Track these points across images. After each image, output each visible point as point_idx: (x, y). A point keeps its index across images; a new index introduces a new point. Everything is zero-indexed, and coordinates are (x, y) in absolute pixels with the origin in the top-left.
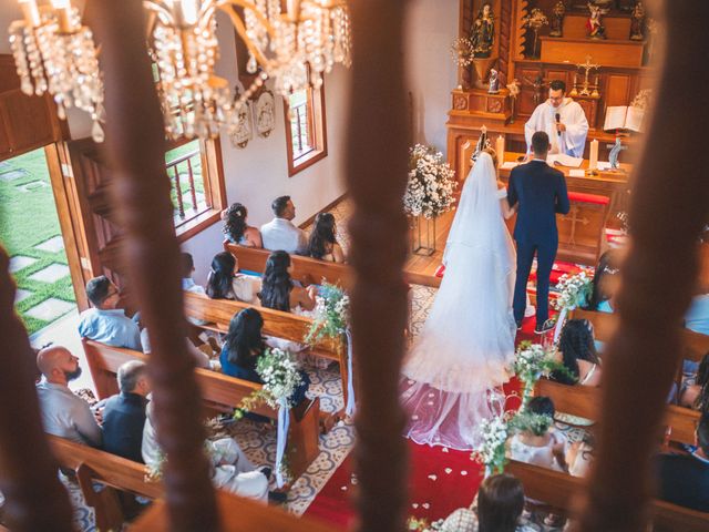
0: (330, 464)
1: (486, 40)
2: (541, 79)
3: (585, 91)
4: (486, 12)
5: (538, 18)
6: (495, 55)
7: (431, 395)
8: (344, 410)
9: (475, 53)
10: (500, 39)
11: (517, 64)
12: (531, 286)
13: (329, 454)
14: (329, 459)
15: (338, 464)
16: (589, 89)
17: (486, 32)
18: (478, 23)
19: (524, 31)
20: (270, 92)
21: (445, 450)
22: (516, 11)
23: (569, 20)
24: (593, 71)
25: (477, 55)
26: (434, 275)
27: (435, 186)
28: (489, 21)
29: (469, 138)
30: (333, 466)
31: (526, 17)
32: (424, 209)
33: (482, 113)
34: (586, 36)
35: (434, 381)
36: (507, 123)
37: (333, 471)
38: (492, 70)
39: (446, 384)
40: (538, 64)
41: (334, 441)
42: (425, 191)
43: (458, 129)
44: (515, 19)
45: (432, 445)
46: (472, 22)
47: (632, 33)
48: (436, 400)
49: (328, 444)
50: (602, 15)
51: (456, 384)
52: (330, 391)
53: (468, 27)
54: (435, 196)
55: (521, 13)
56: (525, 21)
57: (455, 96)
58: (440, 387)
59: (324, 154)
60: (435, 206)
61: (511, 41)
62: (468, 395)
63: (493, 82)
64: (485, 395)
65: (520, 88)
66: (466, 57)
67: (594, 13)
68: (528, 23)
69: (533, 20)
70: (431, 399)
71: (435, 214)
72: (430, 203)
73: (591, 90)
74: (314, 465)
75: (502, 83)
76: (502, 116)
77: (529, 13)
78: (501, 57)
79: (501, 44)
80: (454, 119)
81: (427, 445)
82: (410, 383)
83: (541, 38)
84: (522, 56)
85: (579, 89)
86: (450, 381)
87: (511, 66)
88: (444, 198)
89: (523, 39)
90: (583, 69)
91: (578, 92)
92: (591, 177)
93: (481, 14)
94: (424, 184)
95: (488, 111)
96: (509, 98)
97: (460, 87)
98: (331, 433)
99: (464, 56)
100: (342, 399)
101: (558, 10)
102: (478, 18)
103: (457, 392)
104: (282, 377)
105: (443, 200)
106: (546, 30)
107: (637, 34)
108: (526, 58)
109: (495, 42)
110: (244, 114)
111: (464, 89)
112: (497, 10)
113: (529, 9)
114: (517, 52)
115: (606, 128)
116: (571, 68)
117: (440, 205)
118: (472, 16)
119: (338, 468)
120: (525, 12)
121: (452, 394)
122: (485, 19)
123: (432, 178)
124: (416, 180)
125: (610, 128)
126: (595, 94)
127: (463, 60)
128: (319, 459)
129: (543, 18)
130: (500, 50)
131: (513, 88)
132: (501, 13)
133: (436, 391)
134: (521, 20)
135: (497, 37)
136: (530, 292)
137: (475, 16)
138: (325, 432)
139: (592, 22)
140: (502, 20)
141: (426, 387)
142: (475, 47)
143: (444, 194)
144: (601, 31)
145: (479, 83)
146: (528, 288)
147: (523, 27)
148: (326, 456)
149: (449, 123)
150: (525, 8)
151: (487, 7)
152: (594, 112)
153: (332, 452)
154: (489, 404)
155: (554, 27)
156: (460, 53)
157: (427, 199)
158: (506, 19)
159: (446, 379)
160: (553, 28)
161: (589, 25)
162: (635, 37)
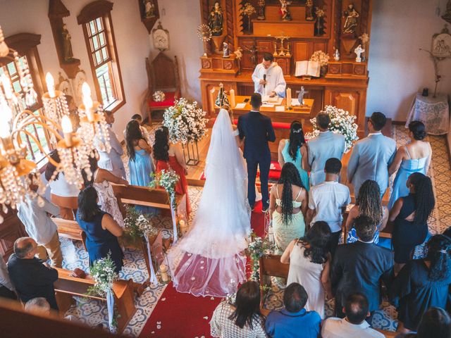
0: (143, 317)
1: (218, 24)
2: (254, 47)
3: (282, 53)
4: (216, 7)
5: (249, 9)
6: (225, 33)
7: (202, 262)
8: (149, 279)
9: (212, 33)
10: (227, 23)
11: (239, 38)
12: (258, 181)
13: (142, 310)
14: (142, 314)
15: (148, 317)
16: (284, 51)
17: (218, 19)
18: (213, 14)
19: (241, 17)
20: (82, 71)
21: (212, 298)
22: (235, 6)
23: (268, 8)
24: (285, 40)
25: (214, 34)
26: (199, 179)
27: (194, 124)
28: (219, 13)
29: (214, 86)
30: (145, 317)
31: (242, 9)
32: (189, 139)
33: (221, 70)
34: (279, 19)
35: (203, 252)
36: (236, 75)
37: (145, 321)
38: (224, 43)
39: (210, 254)
40: (252, 38)
41: (145, 301)
42: (188, 128)
43: (207, 81)
44: (235, 10)
45: (204, 296)
46: (209, 13)
47: (307, 16)
48: (205, 265)
49: (141, 304)
50: (288, 6)
51: (217, 253)
52: (140, 267)
53: (206, 17)
54: (195, 130)
55: (239, 7)
56: (241, 11)
57: (203, 61)
58: (207, 256)
59: (124, 102)
60: (196, 136)
61: (234, 24)
62: (224, 259)
63: (225, 50)
64: (234, 259)
65: (243, 52)
66: (207, 36)
67: (283, 5)
68: (243, 13)
69: (246, 10)
70: (202, 265)
71: (196, 141)
72: (193, 134)
73: (285, 52)
74: (134, 319)
75: (231, 50)
76: (233, 71)
77: (244, 6)
78: (229, 34)
79: (228, 26)
80: (203, 75)
81: (201, 296)
82: (189, 255)
83: (252, 21)
84: (242, 33)
85: (278, 52)
86: (213, 251)
87: (236, 40)
88: (201, 130)
89: (242, 23)
90: (279, 40)
91: (278, 53)
92: (289, 111)
93: (214, 8)
94: (188, 124)
95: (224, 68)
96: (236, 60)
97: (205, 54)
98: (142, 296)
99: (205, 35)
100: (147, 271)
101: (261, 4)
102: (212, 11)
103: (217, 258)
104: (106, 277)
105: (200, 132)
106: (254, 16)
107: (310, 16)
108: (244, 34)
109: (225, 25)
110: (67, 89)
111: (208, 56)
112: (224, 5)
113: (243, 4)
114: (239, 30)
115: (296, 75)
116: (272, 39)
117: (198, 135)
118: (208, 9)
119: (149, 319)
120: (241, 6)
121: (215, 260)
122: (216, 11)
123: (192, 120)
124: (182, 121)
125: (299, 75)
126: (288, 55)
127: (205, 38)
128: (136, 314)
129: (252, 9)
130: (228, 30)
131: (238, 53)
132: (226, 7)
133: (205, 259)
134: (239, 11)
135: (225, 22)
136: (258, 185)
137: (210, 10)
138: (139, 296)
139: (283, 10)
140: (227, 11)
141: (199, 257)
142: (212, 30)
143: (201, 128)
144: (288, 16)
145: (217, 50)
146: (256, 182)
147: (241, 15)
148: (140, 312)
149: (201, 77)
150: (240, 4)
151: (217, 4)
152: (288, 66)
153: (144, 308)
154: (237, 264)
155: (260, 13)
156: (203, 33)
157: (190, 132)
158: (229, 10)
159: (211, 250)
160: (259, 15)
161: (281, 12)
162: (309, 18)
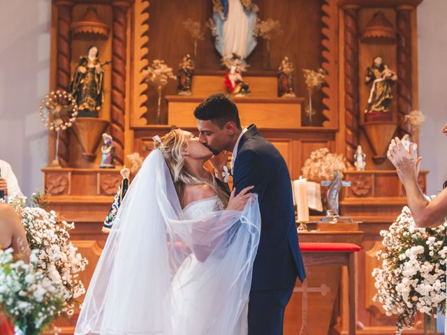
1: (93, 95)
4: (91, 58)
5: (163, 70)
9: (79, 111)
10: (112, 96)
11: (137, 131)
17: (94, 83)
18: (83, 70)
19: (145, 87)
22: (132, 60)
25: (82, 114)
31: (146, 68)
38: (105, 135)
44: (132, 70)
47: (281, 93)
55: (140, 64)
56: (145, 74)
57: (48, 176)
61: (127, 100)
63: (107, 151)
66: (65, 116)
67: (233, 69)
69: (156, 72)
77: (151, 63)
78: (114, 121)
79: (113, 103)
83: (167, 97)
84: (143, 121)
87: (128, 136)
89: (145, 98)
93: (86, 59)
95: (102, 192)
97: (56, 161)
99: (62, 116)
101: (186, 65)
102: (82, 63)
107: (289, 92)
108: (149, 122)
109: (106, 99)
113: (149, 57)
114: (136, 114)
120: (145, 62)
127: (59, 122)
129: (168, 70)
130: (112, 111)
132: (113, 60)
134: (139, 72)
135: (108, 92)
139: (232, 78)
140: (114, 70)
142: (78, 103)
147: (143, 82)
151: (94, 50)
155: (183, 85)
158: (119, 69)
160: (182, 88)
161: (228, 82)
162: (287, 95)
